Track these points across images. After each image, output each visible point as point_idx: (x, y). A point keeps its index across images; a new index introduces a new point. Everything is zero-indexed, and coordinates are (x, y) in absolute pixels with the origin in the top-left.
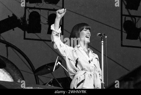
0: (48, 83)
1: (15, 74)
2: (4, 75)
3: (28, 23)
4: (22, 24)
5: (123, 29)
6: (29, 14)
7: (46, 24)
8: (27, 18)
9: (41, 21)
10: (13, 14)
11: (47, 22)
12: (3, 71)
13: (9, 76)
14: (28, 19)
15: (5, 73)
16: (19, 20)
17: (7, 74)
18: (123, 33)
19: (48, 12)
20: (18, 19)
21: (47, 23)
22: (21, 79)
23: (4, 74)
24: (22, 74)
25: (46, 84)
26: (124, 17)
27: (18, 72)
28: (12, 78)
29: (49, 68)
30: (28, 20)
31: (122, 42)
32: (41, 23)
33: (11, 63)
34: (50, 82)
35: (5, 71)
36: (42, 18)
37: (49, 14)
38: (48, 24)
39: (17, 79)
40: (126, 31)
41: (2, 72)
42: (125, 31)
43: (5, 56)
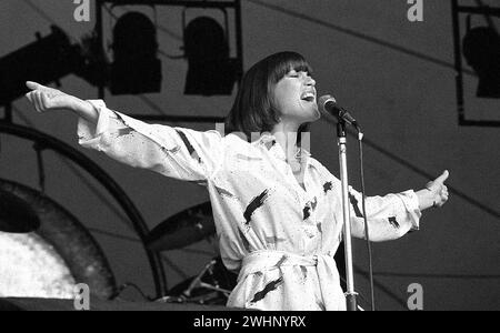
0: (198, 279)
1: (76, 249)
2: (32, 253)
3: (110, 56)
4: (87, 62)
5: (464, 62)
6: (114, 22)
7: (179, 57)
8: (108, 37)
9: (160, 48)
10: (54, 28)
11: (181, 48)
12: (31, 240)
13: (52, 255)
14: (111, 41)
15: (38, 246)
16: (77, 46)
17: (44, 249)
18: (465, 76)
19: (183, 15)
20: (73, 42)
21: (182, 53)
22: (95, 264)
23: (32, 249)
24: (98, 247)
25: (193, 279)
26: (462, 16)
27: (86, 240)
28: (62, 261)
29: (198, 220)
30: (109, 47)
31: (461, 110)
32: (160, 56)
33: (59, 208)
34: (207, 272)
35: (37, 240)
36: (161, 38)
37: (189, 19)
38: (184, 57)
39: (82, 264)
40: (474, 68)
41: (24, 244)
42: (470, 68)
43: (35, 185)
